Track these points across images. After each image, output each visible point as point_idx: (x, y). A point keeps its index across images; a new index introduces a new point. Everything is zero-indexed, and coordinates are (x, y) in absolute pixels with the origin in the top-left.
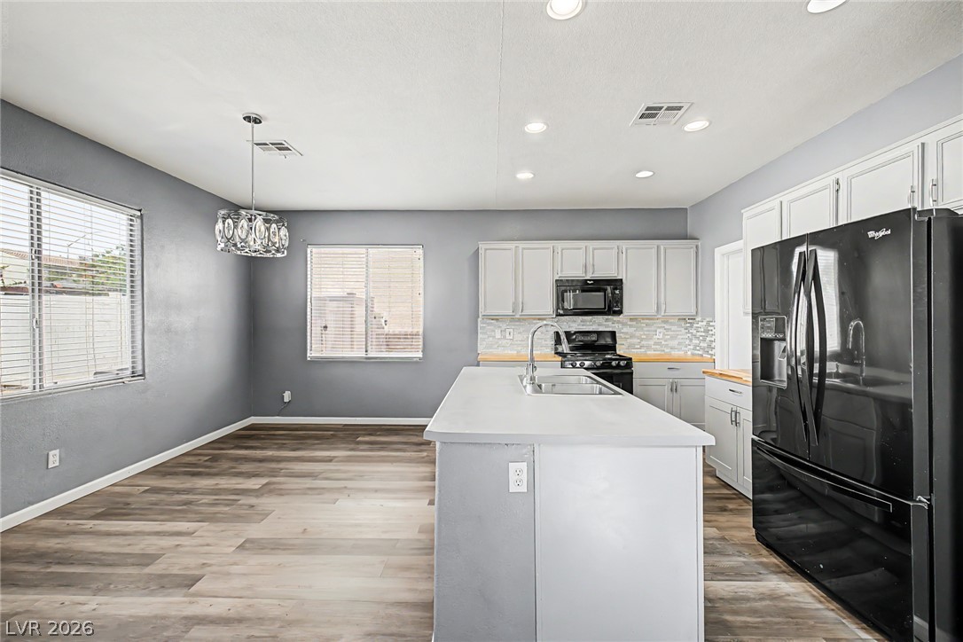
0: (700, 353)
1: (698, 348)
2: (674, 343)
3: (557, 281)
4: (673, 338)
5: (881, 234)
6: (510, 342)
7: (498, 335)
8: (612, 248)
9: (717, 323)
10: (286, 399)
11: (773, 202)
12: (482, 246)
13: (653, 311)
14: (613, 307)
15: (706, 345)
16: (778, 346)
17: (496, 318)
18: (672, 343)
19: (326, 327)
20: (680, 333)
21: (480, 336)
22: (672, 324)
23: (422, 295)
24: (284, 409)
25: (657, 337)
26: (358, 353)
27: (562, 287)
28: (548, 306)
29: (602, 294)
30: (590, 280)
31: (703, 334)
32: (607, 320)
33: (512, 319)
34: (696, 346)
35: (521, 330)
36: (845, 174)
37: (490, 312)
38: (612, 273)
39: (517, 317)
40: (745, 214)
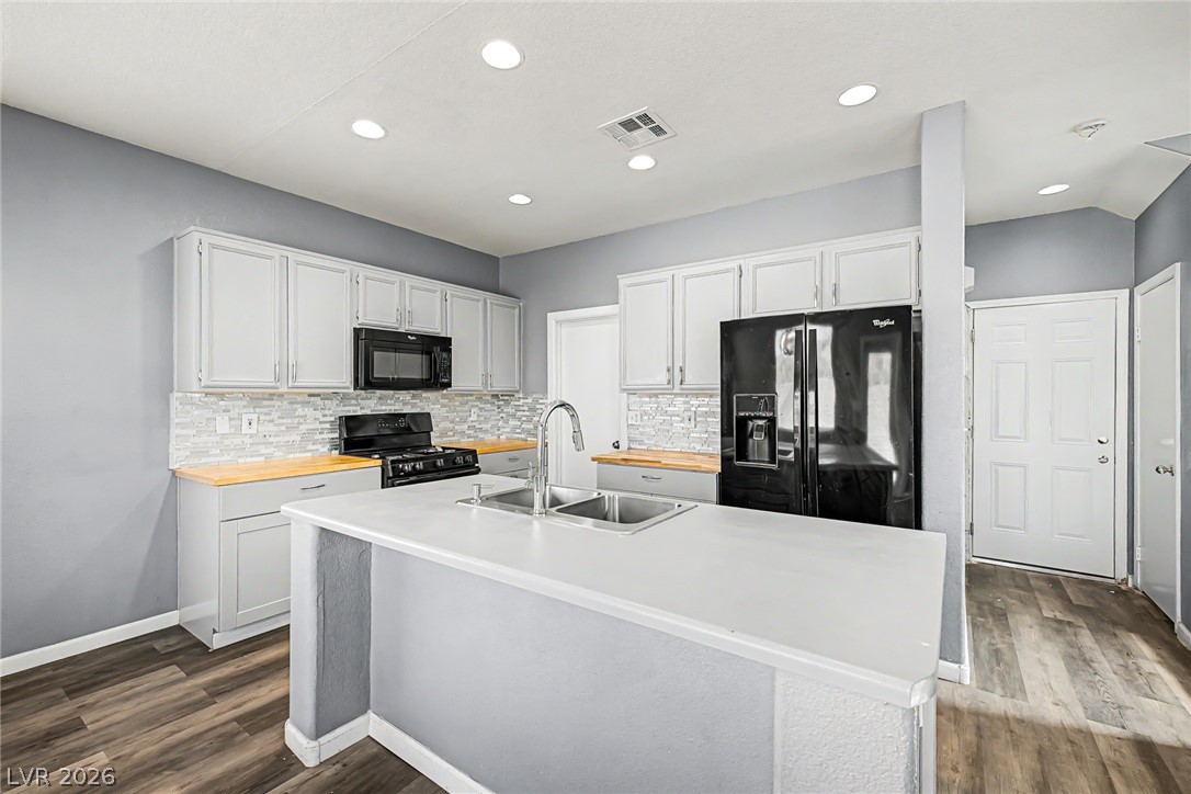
0: (523, 436)
1: (518, 431)
3: (358, 329)
4: (487, 420)
5: (885, 323)
6: (248, 441)
7: (222, 425)
8: (435, 291)
11: (665, 274)
13: (475, 384)
14: (437, 377)
15: (532, 427)
16: (751, 426)
17: (217, 393)
18: (484, 426)
20: (493, 413)
21: (174, 431)
22: (487, 402)
25: (472, 419)
28: (341, 373)
30: (412, 335)
31: (527, 413)
32: (414, 397)
33: (260, 398)
34: (515, 428)
35: (275, 415)
36: (748, 263)
37: (223, 378)
38: (434, 328)
39: (284, 389)
40: (623, 280)
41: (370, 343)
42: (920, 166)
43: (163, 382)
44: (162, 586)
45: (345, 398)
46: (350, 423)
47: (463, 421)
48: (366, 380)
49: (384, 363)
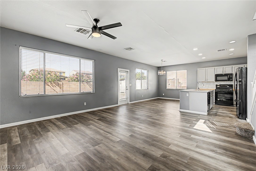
3: (215, 75)
8: (230, 67)
10: (163, 95)
12: (198, 69)
14: (230, 79)
19: (169, 84)
23: (186, 79)
24: (163, 96)
26: (175, 88)
27: (217, 76)
29: (227, 77)
30: (224, 74)
39: (206, 82)
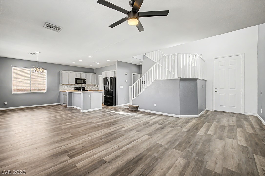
2: (93, 88)
3: (76, 78)
6: (66, 89)
7: (64, 87)
9: (99, 85)
13: (90, 84)
14: (85, 83)
16: (106, 87)
18: (92, 88)
21: (60, 88)
22: (92, 86)
24: (5, 106)
28: (74, 83)
29: (83, 81)
30: (81, 79)
31: (97, 87)
33: (67, 85)
35: (68, 86)
36: (110, 71)
37: (63, 83)
38: (84, 78)
39: (69, 84)
40: (103, 72)
41: (77, 80)
42: (115, 65)
43: (59, 83)
44: (59, 101)
45: (75, 85)
46: (75, 87)
47: (89, 88)
48: (77, 83)
49: (79, 82)
